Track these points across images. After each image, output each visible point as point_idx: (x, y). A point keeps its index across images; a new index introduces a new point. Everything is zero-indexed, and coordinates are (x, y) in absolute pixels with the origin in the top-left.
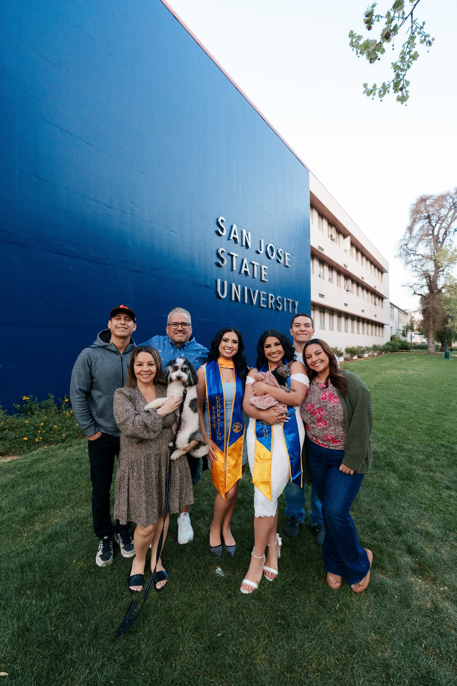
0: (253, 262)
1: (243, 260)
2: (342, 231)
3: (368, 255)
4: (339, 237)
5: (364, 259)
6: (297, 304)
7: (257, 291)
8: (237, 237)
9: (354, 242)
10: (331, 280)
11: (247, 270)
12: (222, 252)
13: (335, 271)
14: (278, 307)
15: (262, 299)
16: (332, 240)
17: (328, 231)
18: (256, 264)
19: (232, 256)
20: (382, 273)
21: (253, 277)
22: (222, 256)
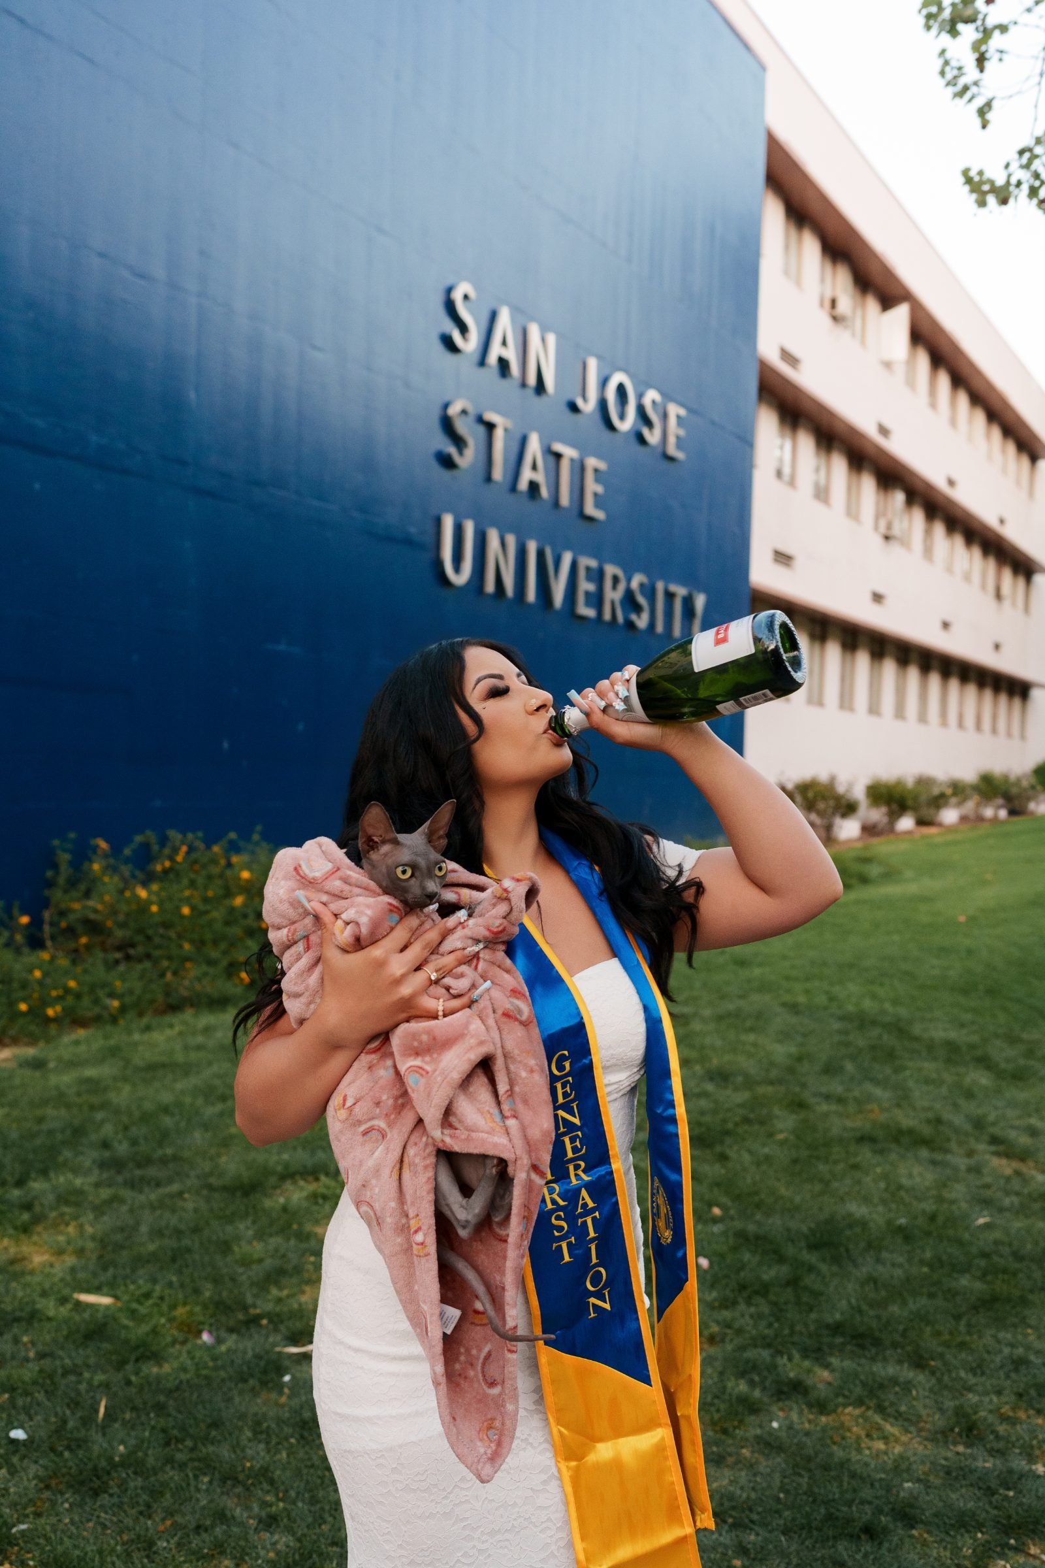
0: (558, 447)
1: (524, 441)
2: (877, 279)
3: (976, 384)
4: (864, 306)
5: (963, 399)
6: (700, 601)
7: (567, 558)
8: (511, 355)
9: (925, 328)
10: (822, 494)
11: (540, 477)
12: (464, 412)
13: (840, 451)
14: (634, 617)
15: (586, 586)
16: (835, 319)
17: (822, 281)
18: (569, 452)
19: (490, 427)
21: (556, 503)
22: (463, 427)
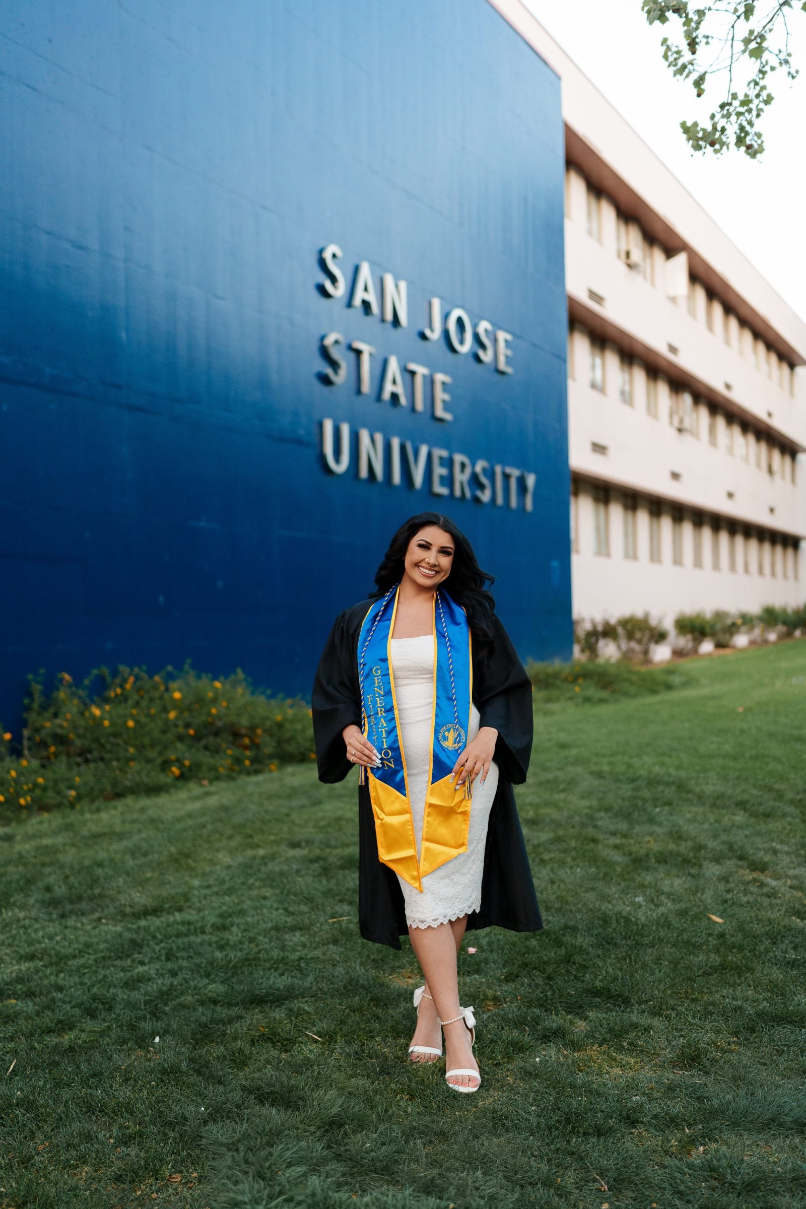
0: (412, 366)
1: (385, 363)
2: (661, 235)
3: (743, 311)
4: (651, 256)
5: (733, 323)
6: (531, 480)
8: (372, 298)
9: (700, 271)
10: (627, 398)
11: (399, 390)
12: (337, 342)
13: (640, 365)
14: (479, 493)
15: (439, 471)
16: (630, 266)
17: (618, 238)
18: (421, 370)
19: (358, 353)
20: (792, 366)
21: (413, 409)
22: (335, 353)
